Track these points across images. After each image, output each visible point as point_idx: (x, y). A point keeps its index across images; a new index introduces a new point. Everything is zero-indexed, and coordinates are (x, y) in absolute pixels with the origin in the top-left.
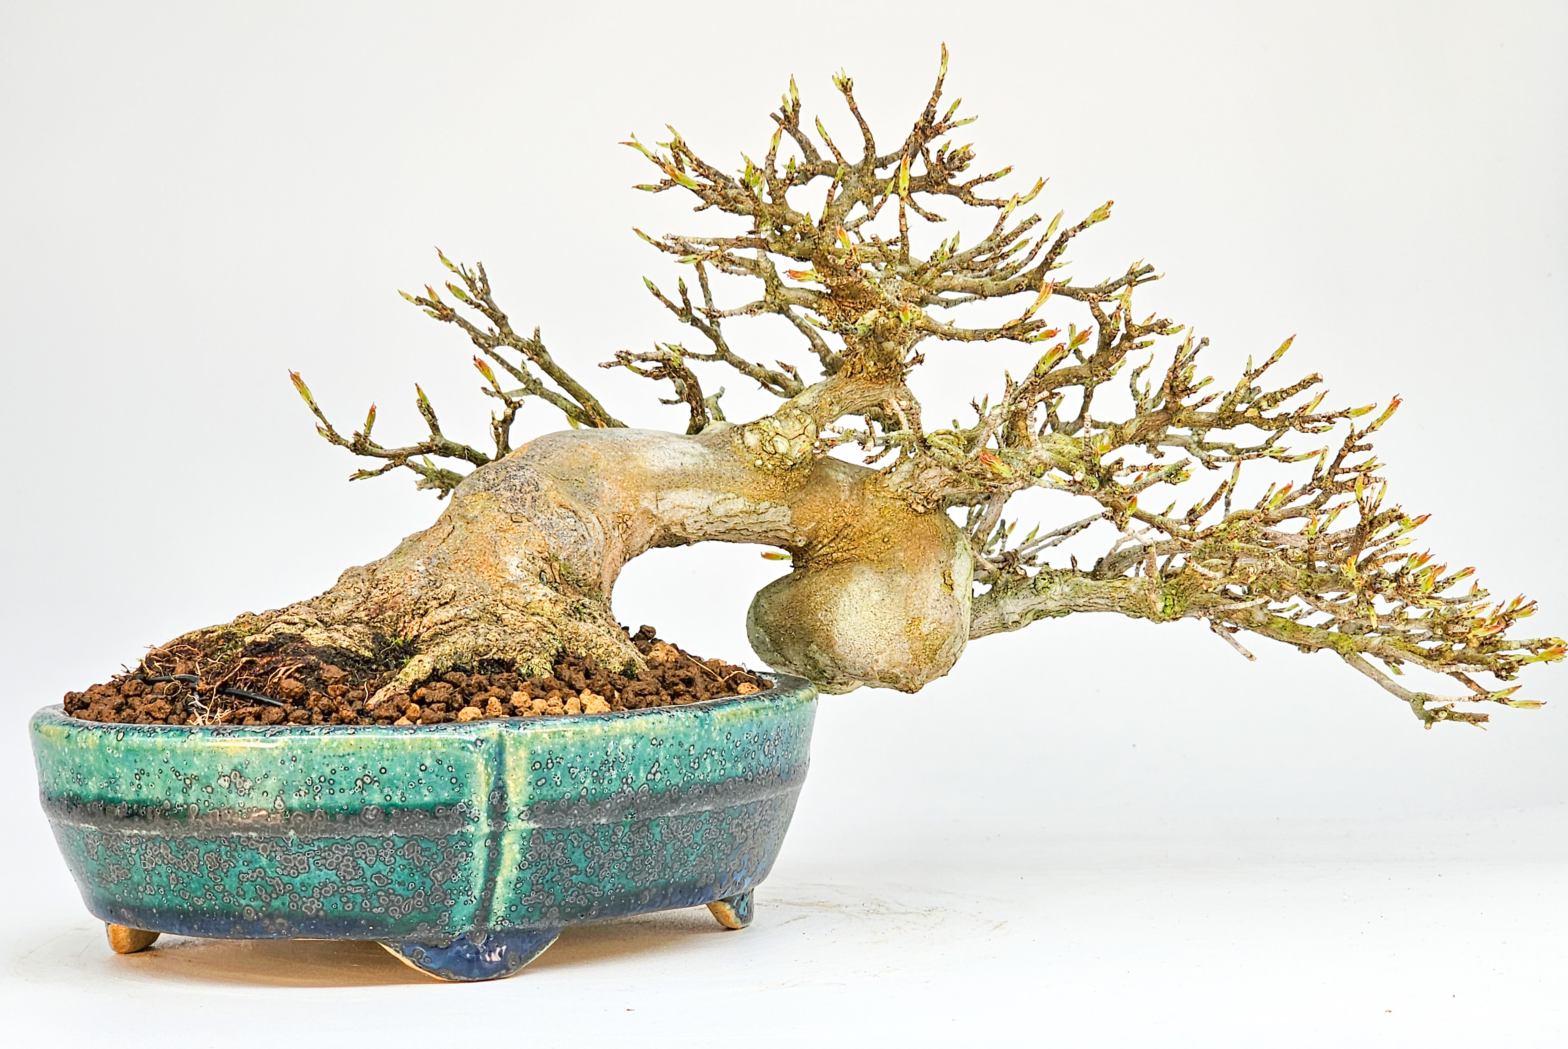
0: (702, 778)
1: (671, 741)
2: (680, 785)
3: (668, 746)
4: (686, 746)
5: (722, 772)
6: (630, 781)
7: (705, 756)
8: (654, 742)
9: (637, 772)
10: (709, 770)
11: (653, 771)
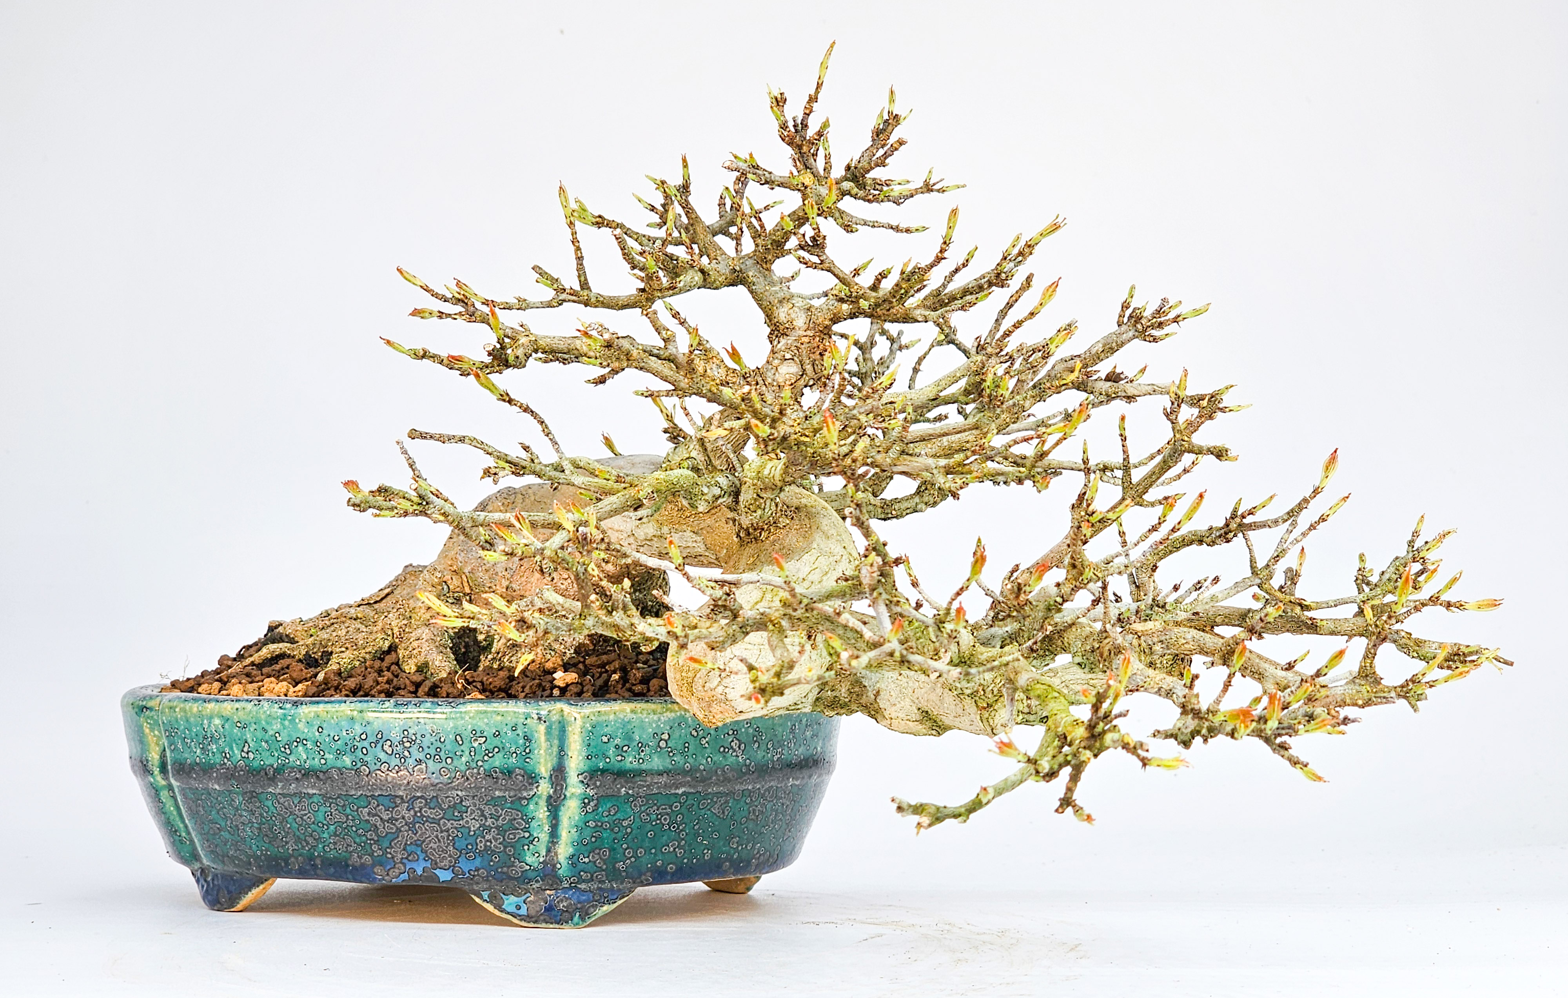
0: (298, 763)
1: (255, 726)
2: (275, 766)
3: (252, 730)
4: (271, 732)
5: (323, 761)
6: (228, 755)
7: (295, 744)
8: (239, 724)
9: (231, 748)
10: (301, 756)
11: (246, 749)
